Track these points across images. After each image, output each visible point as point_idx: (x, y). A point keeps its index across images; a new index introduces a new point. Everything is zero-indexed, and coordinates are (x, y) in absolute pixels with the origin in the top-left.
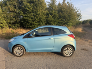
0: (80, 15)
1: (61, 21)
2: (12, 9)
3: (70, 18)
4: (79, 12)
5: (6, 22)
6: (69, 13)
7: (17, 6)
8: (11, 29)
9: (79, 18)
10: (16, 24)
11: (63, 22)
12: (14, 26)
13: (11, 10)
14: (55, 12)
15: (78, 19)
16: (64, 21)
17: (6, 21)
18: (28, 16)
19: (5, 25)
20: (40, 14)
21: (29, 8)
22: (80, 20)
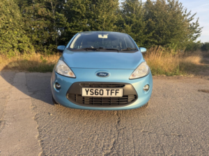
0: (196, 28)
1: (151, 38)
2: (42, 10)
3: (173, 31)
4: (194, 21)
5: (29, 39)
6: (171, 21)
7: (54, 5)
8: (39, 55)
9: (195, 35)
10: (51, 45)
11: (156, 41)
12: (45, 50)
13: (40, 13)
14: (137, 19)
15: (191, 36)
16: (158, 40)
17: (29, 37)
18: (77, 26)
19: (26, 45)
20: (103, 20)
21: (79, 8)
22: (195, 38)
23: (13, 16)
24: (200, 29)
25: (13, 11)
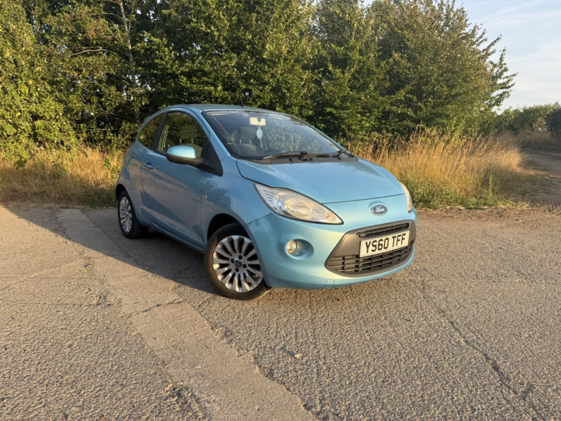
0: (500, 76)
2: (97, 27)
4: (495, 58)
8: (94, 155)
9: (496, 93)
13: (91, 33)
16: (416, 110)
19: (56, 126)
20: (278, 56)
23: (13, 41)
24: (509, 79)
25: (13, 26)
